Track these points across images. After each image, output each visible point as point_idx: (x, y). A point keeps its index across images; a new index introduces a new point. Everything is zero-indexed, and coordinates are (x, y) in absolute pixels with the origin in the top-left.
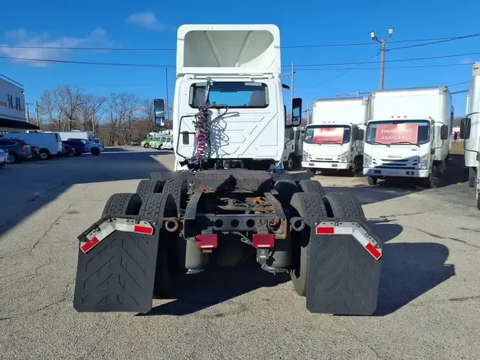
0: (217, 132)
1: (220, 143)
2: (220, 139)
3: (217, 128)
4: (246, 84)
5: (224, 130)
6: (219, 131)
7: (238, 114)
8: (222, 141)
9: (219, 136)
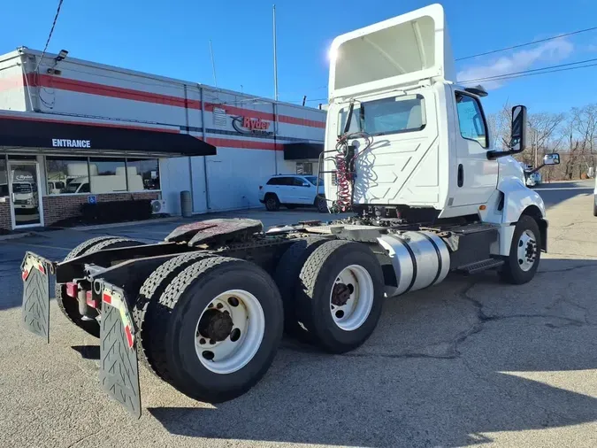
0: (365, 169)
1: (368, 183)
2: (368, 178)
3: (364, 164)
4: (397, 99)
5: (372, 166)
6: (367, 167)
7: (387, 143)
8: (370, 181)
9: (367, 174)
